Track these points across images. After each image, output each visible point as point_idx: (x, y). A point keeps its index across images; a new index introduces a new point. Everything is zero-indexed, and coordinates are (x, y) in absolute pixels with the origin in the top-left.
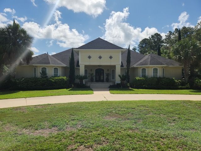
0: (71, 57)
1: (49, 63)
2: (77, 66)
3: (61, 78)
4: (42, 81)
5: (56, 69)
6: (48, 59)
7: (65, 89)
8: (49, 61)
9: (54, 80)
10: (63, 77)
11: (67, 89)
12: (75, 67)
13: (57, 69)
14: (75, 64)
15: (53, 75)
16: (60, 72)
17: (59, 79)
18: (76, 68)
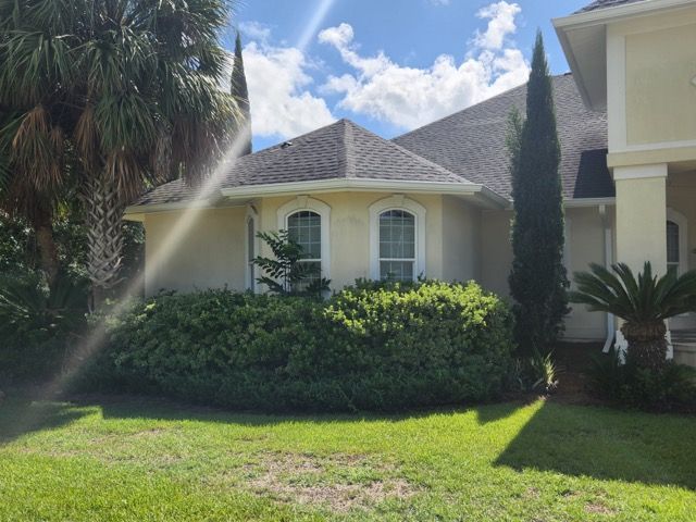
0: (524, 116)
1: (337, 170)
2: (577, 195)
3: (426, 295)
4: (267, 328)
5: (397, 224)
6: (341, 142)
7: (470, 416)
8: (342, 152)
9: (362, 314)
10: (447, 292)
11: (483, 419)
12: (567, 199)
13: (409, 218)
14: (567, 172)
15: (375, 275)
16: (429, 247)
17: (412, 306)
18: (572, 211)
